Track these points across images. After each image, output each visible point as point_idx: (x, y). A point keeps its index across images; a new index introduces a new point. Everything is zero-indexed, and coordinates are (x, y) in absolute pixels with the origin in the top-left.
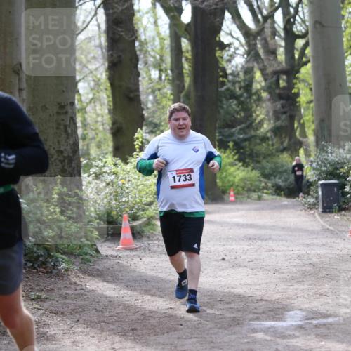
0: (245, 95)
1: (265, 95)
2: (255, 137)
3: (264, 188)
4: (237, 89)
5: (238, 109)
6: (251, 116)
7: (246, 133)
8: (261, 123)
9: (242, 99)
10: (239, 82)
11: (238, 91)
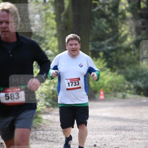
0: (113, 15)
1: (128, 14)
2: (120, 48)
3: (127, 89)
4: (107, 10)
5: (107, 26)
6: (117, 31)
7: (113, 45)
8: (125, 37)
9: (110, 18)
10: (108, 4)
11: (107, 11)
